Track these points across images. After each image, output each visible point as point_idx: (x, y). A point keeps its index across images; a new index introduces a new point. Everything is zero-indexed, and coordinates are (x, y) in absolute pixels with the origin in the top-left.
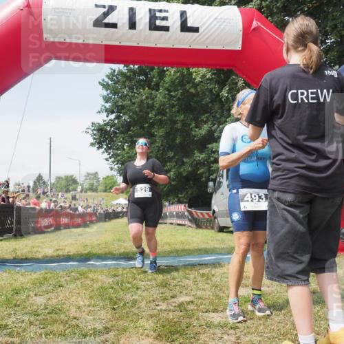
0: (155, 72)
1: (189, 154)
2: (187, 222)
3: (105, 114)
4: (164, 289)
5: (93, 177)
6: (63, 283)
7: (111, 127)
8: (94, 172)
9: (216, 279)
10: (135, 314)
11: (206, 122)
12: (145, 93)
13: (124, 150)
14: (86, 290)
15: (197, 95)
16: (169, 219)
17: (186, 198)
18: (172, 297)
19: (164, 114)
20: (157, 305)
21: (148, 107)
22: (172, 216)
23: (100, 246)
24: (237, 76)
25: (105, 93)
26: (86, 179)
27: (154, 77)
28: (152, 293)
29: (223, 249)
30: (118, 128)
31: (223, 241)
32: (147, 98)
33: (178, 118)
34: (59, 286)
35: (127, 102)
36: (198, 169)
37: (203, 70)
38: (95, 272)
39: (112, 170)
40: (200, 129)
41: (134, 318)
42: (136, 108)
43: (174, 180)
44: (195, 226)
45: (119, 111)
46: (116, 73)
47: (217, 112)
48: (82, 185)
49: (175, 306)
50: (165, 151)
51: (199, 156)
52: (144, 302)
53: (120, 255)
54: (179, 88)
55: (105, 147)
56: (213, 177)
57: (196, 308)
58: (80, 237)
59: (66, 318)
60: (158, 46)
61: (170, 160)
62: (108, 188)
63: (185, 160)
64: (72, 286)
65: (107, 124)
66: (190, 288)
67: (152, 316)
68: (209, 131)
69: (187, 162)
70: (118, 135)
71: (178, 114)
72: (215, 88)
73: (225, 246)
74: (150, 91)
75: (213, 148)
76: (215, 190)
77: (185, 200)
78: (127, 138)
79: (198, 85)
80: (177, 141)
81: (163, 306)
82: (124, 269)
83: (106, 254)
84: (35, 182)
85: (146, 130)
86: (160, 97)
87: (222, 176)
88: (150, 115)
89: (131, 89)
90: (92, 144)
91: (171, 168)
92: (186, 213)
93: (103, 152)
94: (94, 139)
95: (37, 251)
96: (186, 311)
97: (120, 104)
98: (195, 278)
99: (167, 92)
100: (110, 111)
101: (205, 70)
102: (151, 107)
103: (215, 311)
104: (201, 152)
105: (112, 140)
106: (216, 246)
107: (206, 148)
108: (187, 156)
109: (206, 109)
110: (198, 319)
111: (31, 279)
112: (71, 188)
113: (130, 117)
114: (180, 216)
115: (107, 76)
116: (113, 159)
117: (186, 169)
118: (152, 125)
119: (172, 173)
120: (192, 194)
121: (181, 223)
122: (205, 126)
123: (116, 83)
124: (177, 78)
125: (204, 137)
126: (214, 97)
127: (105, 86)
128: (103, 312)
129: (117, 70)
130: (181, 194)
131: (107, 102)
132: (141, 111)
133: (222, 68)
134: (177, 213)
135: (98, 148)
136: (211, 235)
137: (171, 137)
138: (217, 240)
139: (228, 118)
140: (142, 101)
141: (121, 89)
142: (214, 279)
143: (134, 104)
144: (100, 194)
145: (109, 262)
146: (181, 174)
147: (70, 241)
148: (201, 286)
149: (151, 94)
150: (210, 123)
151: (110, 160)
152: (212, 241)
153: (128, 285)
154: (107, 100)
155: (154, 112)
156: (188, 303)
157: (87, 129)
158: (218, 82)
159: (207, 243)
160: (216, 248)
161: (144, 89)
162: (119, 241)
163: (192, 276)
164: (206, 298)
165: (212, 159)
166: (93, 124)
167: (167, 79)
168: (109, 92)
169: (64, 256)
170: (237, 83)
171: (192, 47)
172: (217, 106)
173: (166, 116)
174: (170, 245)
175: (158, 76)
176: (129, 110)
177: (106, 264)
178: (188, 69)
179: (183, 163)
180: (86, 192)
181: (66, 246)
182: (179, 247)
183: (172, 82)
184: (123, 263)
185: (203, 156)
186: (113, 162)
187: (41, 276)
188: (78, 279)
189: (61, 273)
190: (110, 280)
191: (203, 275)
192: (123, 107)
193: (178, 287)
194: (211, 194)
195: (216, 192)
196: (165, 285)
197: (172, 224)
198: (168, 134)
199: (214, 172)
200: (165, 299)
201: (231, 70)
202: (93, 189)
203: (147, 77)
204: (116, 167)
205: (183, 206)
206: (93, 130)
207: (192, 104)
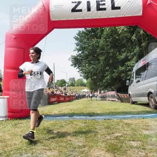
0: (99, 31)
1: (116, 68)
2: (116, 100)
3: (77, 51)
4: (108, 130)
5: (72, 80)
6: (64, 126)
7: (80, 57)
8: (73, 78)
9: (133, 126)
10: (96, 140)
11: (124, 52)
12: (95, 40)
13: (86, 67)
14: (73, 129)
15: (119, 39)
16: (107, 98)
17: (116, 89)
18: (112, 133)
19: (104, 50)
20: (106, 137)
21: (96, 47)
22: (109, 97)
23: (78, 110)
24: (140, 29)
25: (76, 42)
26: (70, 81)
27: (98, 33)
28: (103, 131)
29: (135, 112)
30: (83, 57)
31: (135, 108)
32: (96, 43)
33: (110, 51)
34: (62, 127)
35: (86, 46)
36: (121, 75)
37: (122, 27)
38: (77, 121)
39: (81, 76)
40: (122, 55)
41: (96, 142)
42: (91, 48)
43: (109, 80)
44: (120, 101)
45: (83, 50)
46: (81, 33)
47: (129, 47)
48: (68, 83)
49: (114, 138)
50: (105, 67)
51: (121, 68)
52: (100, 135)
53: (87, 114)
54: (111, 37)
55: (77, 66)
56: (128, 78)
57: (124, 139)
58: (69, 106)
59: (66, 140)
60: (101, 18)
61: (107, 71)
62: (79, 84)
63: (114, 70)
64: (67, 127)
65: (78, 56)
66: (120, 130)
67: (103, 141)
68: (126, 56)
69: (115, 72)
70: (83, 60)
71: (110, 49)
72: (128, 35)
73: (136, 111)
74: (97, 39)
75: (128, 64)
76: (130, 84)
77: (115, 89)
78: (87, 62)
79: (120, 35)
80: (110, 62)
81: (109, 137)
82: (89, 120)
83: (80, 113)
84: (48, 83)
85: (95, 57)
86: (102, 42)
87: (133, 77)
88: (97, 51)
89: (88, 39)
90: (72, 65)
91: (108, 75)
92: (116, 95)
93: (77, 69)
94: (73, 63)
95: (51, 112)
96: (120, 140)
97: (84, 46)
98: (122, 125)
99: (105, 39)
100: (79, 50)
101: (123, 27)
102: (98, 47)
103: (133, 141)
104: (122, 67)
105: (80, 63)
106: (131, 111)
107: (125, 64)
108: (115, 69)
109: (124, 46)
110: (125, 144)
111: (50, 123)
112: (63, 85)
113: (88, 52)
114: (113, 96)
115: (77, 34)
116: (81, 71)
117: (115, 75)
118: (98, 55)
119: (108, 77)
120: (118, 86)
121: (113, 100)
122: (124, 54)
123: (81, 37)
124: (109, 33)
125: (123, 59)
126: (128, 40)
127: (76, 39)
128: (82, 138)
129: (82, 31)
130: (113, 86)
131: (77, 46)
132: (93, 49)
133: (132, 25)
134: (111, 95)
135: (75, 67)
136: (128, 105)
137: (107, 60)
138: (132, 108)
139: (135, 49)
140: (93, 44)
141: (84, 39)
142: (132, 126)
143: (90, 46)
144: (76, 87)
145: (82, 117)
146: (113, 77)
147: (65, 108)
148: (125, 129)
149: (98, 41)
150: (126, 52)
151: (80, 72)
152: (129, 108)
153: (92, 127)
154: (77, 45)
155: (99, 49)
156: (120, 136)
157: (70, 58)
158: (130, 32)
159: (127, 109)
160: (131, 112)
161: (94, 39)
162: (86, 108)
163: (121, 124)
164: (128, 135)
165: (128, 69)
166: (72, 56)
167: (105, 33)
168: (78, 41)
169: (63, 114)
170: (140, 32)
171: (118, 16)
172: (129, 44)
173: (105, 50)
174: (109, 110)
175: (100, 32)
176: (88, 49)
177: (81, 118)
178: (115, 27)
179: (114, 72)
180: (70, 86)
181: (63, 110)
182: (113, 111)
183: (107, 34)
184: (88, 117)
185: (123, 68)
186: (81, 73)
187: (54, 122)
188: (70, 124)
189: (62, 121)
190: (84, 125)
191: (126, 124)
192: (85, 48)
193: (115, 129)
194: (128, 86)
195: (130, 85)
196: (108, 128)
197: (109, 100)
198: (106, 59)
199: (128, 76)
200: (109, 134)
201: (137, 26)
202: (73, 85)
203: (95, 33)
204: (83, 75)
205: (114, 92)
206: (72, 59)
207: (117, 44)
